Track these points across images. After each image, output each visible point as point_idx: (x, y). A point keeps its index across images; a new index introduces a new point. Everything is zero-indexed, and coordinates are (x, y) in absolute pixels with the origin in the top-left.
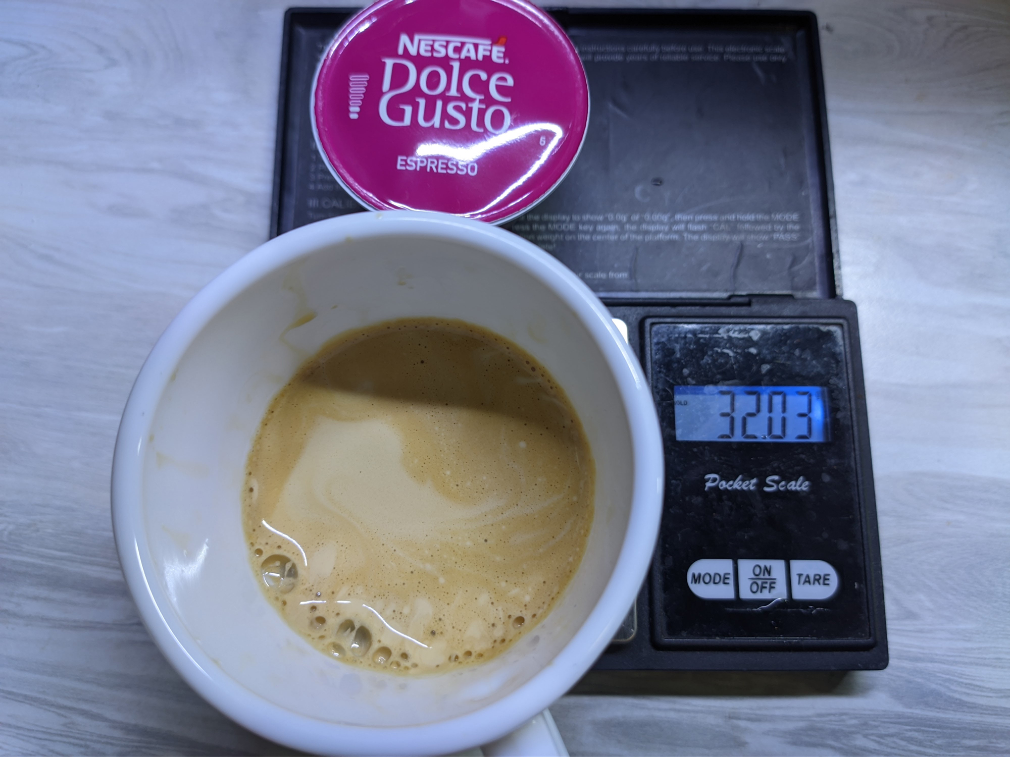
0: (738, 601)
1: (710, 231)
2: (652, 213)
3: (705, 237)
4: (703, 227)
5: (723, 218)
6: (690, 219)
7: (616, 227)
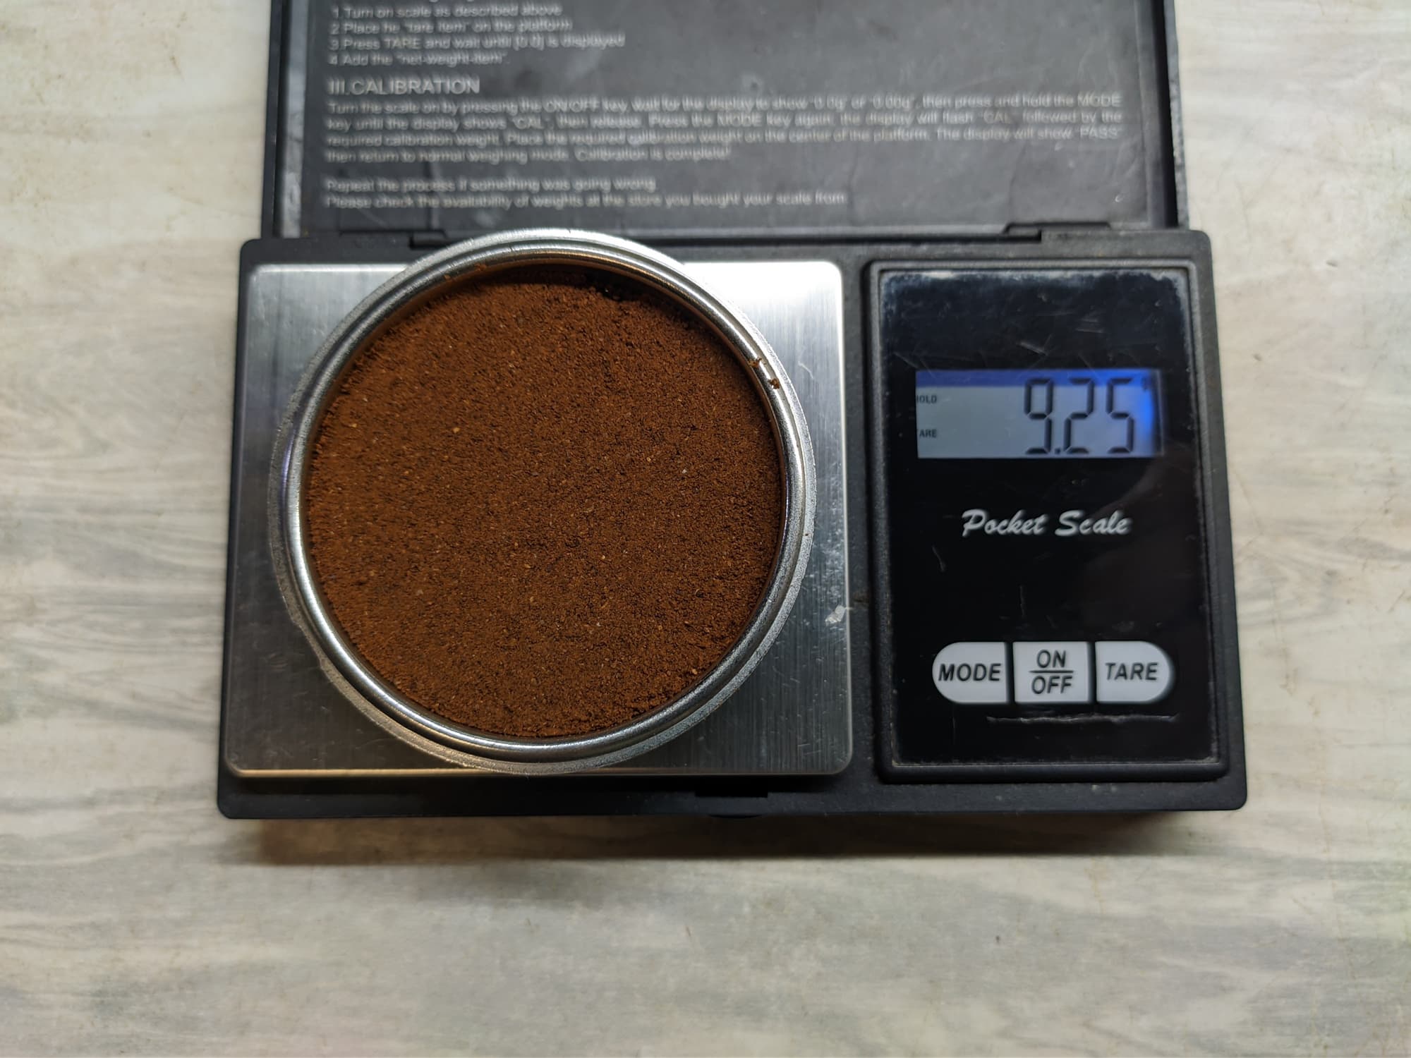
0: (1012, 708)
1: (980, 124)
2: (885, 95)
3: (971, 134)
4: (968, 117)
5: (1000, 103)
6: (947, 104)
7: (828, 119)
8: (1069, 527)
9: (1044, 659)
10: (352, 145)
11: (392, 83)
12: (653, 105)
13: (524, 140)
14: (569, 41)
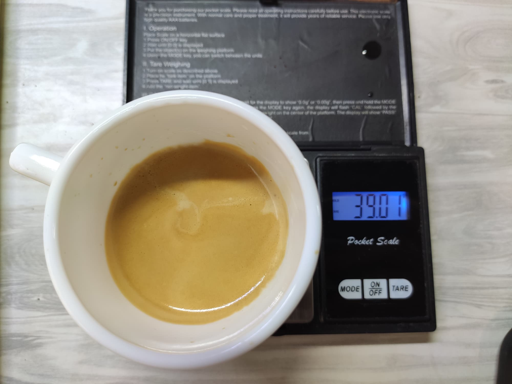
0: (363, 300)
1: (351, 109)
2: (321, 100)
3: (348, 113)
4: (347, 107)
5: (357, 103)
6: (340, 103)
7: (303, 108)
8: (381, 242)
9: (373, 285)
14: (220, 81)
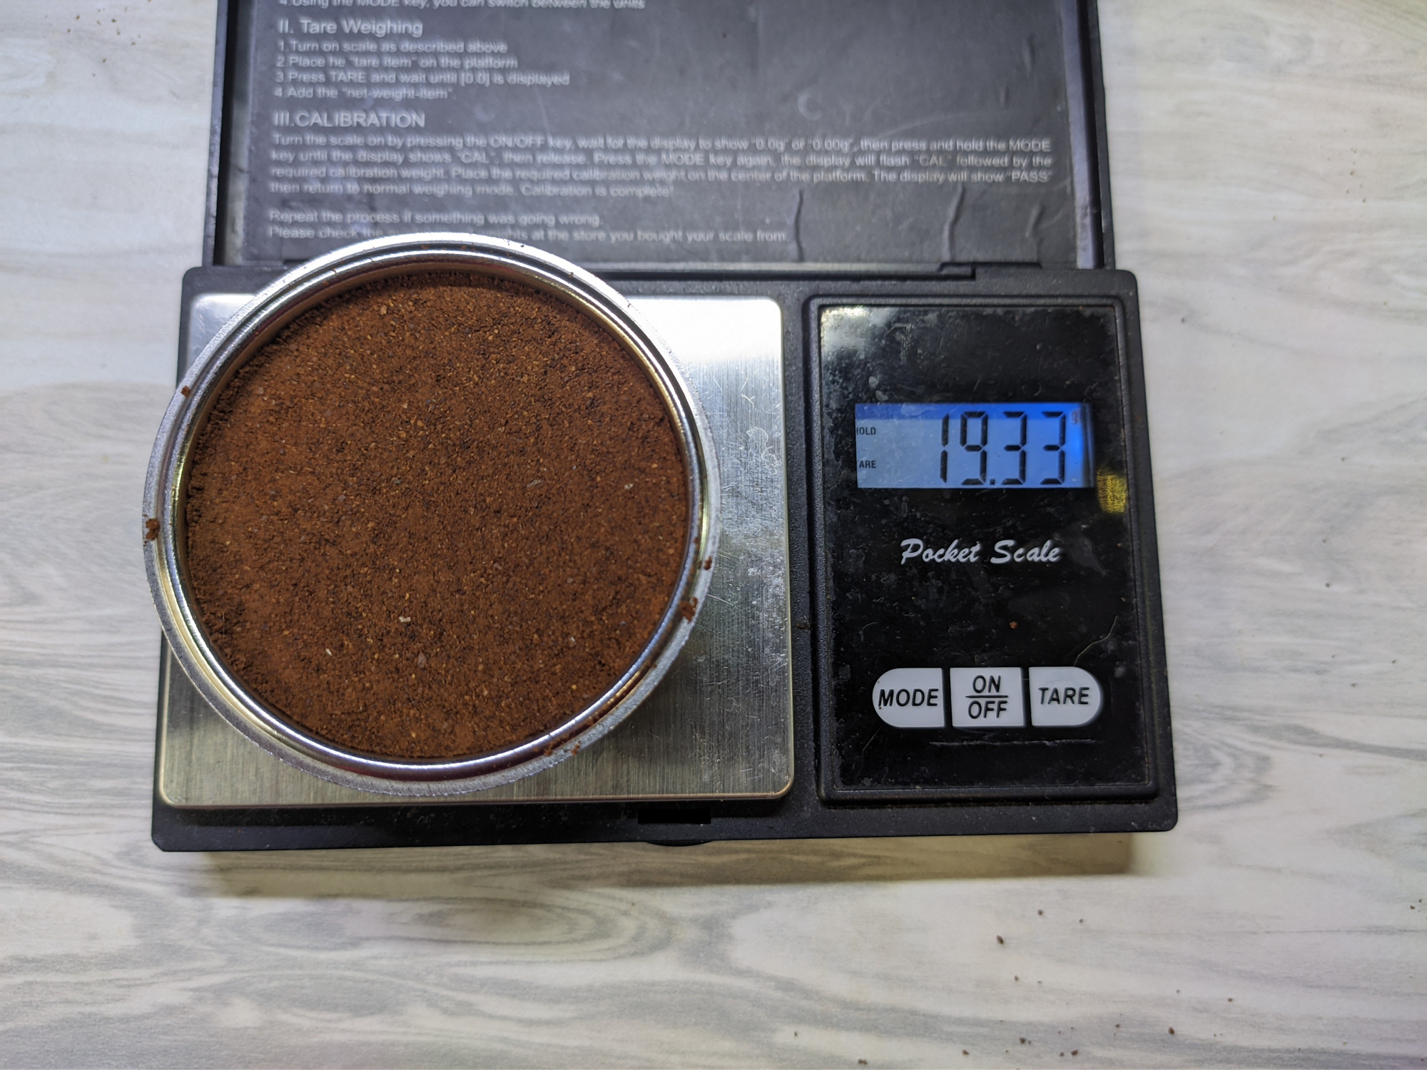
0: (950, 730)
1: (915, 166)
2: (824, 137)
3: (907, 176)
4: (904, 160)
5: (935, 147)
6: (884, 146)
7: (768, 159)
8: (1004, 556)
9: (979, 684)
10: (296, 176)
11: (336, 116)
12: (596, 142)
13: (470, 174)
14: (514, 78)
